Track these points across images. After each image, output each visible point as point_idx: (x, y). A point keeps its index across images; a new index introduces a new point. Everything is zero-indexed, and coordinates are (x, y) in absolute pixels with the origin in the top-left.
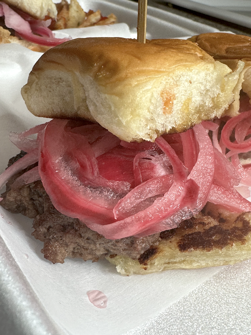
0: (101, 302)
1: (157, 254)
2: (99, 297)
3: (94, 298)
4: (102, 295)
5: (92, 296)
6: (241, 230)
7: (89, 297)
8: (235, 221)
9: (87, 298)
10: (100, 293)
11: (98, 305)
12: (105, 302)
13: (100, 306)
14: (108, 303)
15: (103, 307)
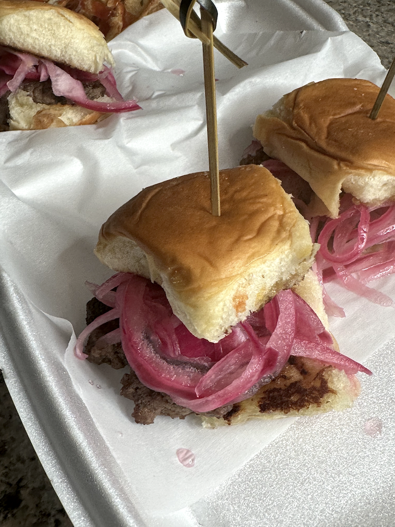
0: (189, 461)
1: (239, 412)
2: (188, 455)
3: (183, 457)
4: (190, 454)
5: (181, 456)
6: (318, 391)
7: (178, 457)
8: (314, 379)
9: (177, 459)
10: (188, 451)
11: (187, 465)
12: (193, 460)
13: (189, 466)
14: (195, 462)
15: (192, 466)
